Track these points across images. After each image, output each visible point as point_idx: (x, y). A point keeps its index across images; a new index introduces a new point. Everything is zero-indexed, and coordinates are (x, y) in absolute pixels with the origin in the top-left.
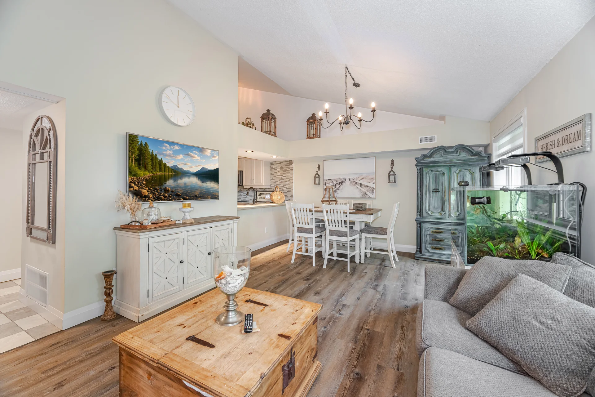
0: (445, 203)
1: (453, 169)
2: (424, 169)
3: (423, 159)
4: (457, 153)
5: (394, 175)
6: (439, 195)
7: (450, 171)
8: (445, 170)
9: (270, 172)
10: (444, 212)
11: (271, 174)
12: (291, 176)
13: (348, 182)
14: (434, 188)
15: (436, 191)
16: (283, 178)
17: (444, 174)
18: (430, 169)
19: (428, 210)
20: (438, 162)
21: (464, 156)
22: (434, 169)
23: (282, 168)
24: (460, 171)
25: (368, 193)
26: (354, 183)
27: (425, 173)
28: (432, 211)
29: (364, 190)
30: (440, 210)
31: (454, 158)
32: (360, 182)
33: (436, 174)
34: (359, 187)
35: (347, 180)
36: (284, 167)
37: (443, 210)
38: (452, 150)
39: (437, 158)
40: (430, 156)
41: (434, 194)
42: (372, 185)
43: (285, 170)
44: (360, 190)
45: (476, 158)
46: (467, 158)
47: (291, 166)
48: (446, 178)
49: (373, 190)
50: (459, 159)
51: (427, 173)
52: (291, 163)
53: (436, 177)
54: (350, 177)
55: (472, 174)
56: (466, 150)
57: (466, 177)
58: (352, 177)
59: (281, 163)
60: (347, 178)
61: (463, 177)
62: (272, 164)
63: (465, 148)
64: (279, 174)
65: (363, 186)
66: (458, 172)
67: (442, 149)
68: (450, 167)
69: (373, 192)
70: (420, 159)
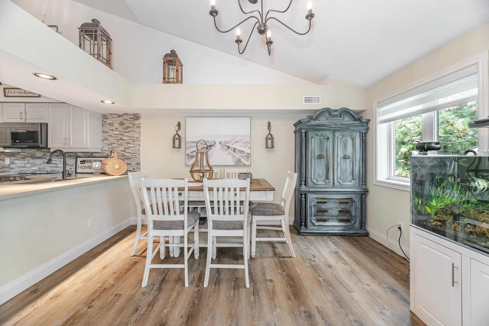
0: (330, 170)
1: (337, 134)
2: (309, 133)
3: (309, 121)
4: (341, 117)
5: (272, 139)
6: (323, 161)
7: (334, 136)
8: (329, 134)
9: (101, 129)
10: (328, 180)
11: (103, 132)
12: (137, 136)
13: (218, 146)
14: (319, 153)
15: (320, 157)
16: (124, 138)
17: (328, 138)
18: (315, 132)
19: (313, 179)
20: (324, 125)
21: (347, 120)
22: (319, 133)
23: (121, 124)
24: (343, 136)
25: (243, 160)
26: (226, 148)
27: (310, 137)
28: (316, 180)
29: (238, 156)
30: (324, 179)
31: (338, 121)
32: (233, 146)
33: (320, 139)
34: (232, 152)
35: (217, 144)
36: (124, 122)
37: (327, 178)
38: (337, 113)
39: (322, 121)
40: (316, 119)
41: (319, 160)
42: (247, 150)
43: (127, 128)
44: (234, 156)
45: (357, 123)
46: (350, 122)
47: (137, 122)
48: (330, 142)
49: (248, 156)
50: (343, 123)
51: (312, 137)
52: (136, 117)
53: (321, 142)
54: (221, 140)
55: (353, 139)
56: (348, 114)
57: (348, 143)
58: (223, 140)
59: (119, 116)
60: (217, 140)
61: (346, 143)
62: (105, 117)
63: (348, 112)
64: (117, 133)
65: (237, 151)
66: (341, 137)
67: (328, 111)
68: (334, 131)
69: (248, 158)
70: (306, 121)
